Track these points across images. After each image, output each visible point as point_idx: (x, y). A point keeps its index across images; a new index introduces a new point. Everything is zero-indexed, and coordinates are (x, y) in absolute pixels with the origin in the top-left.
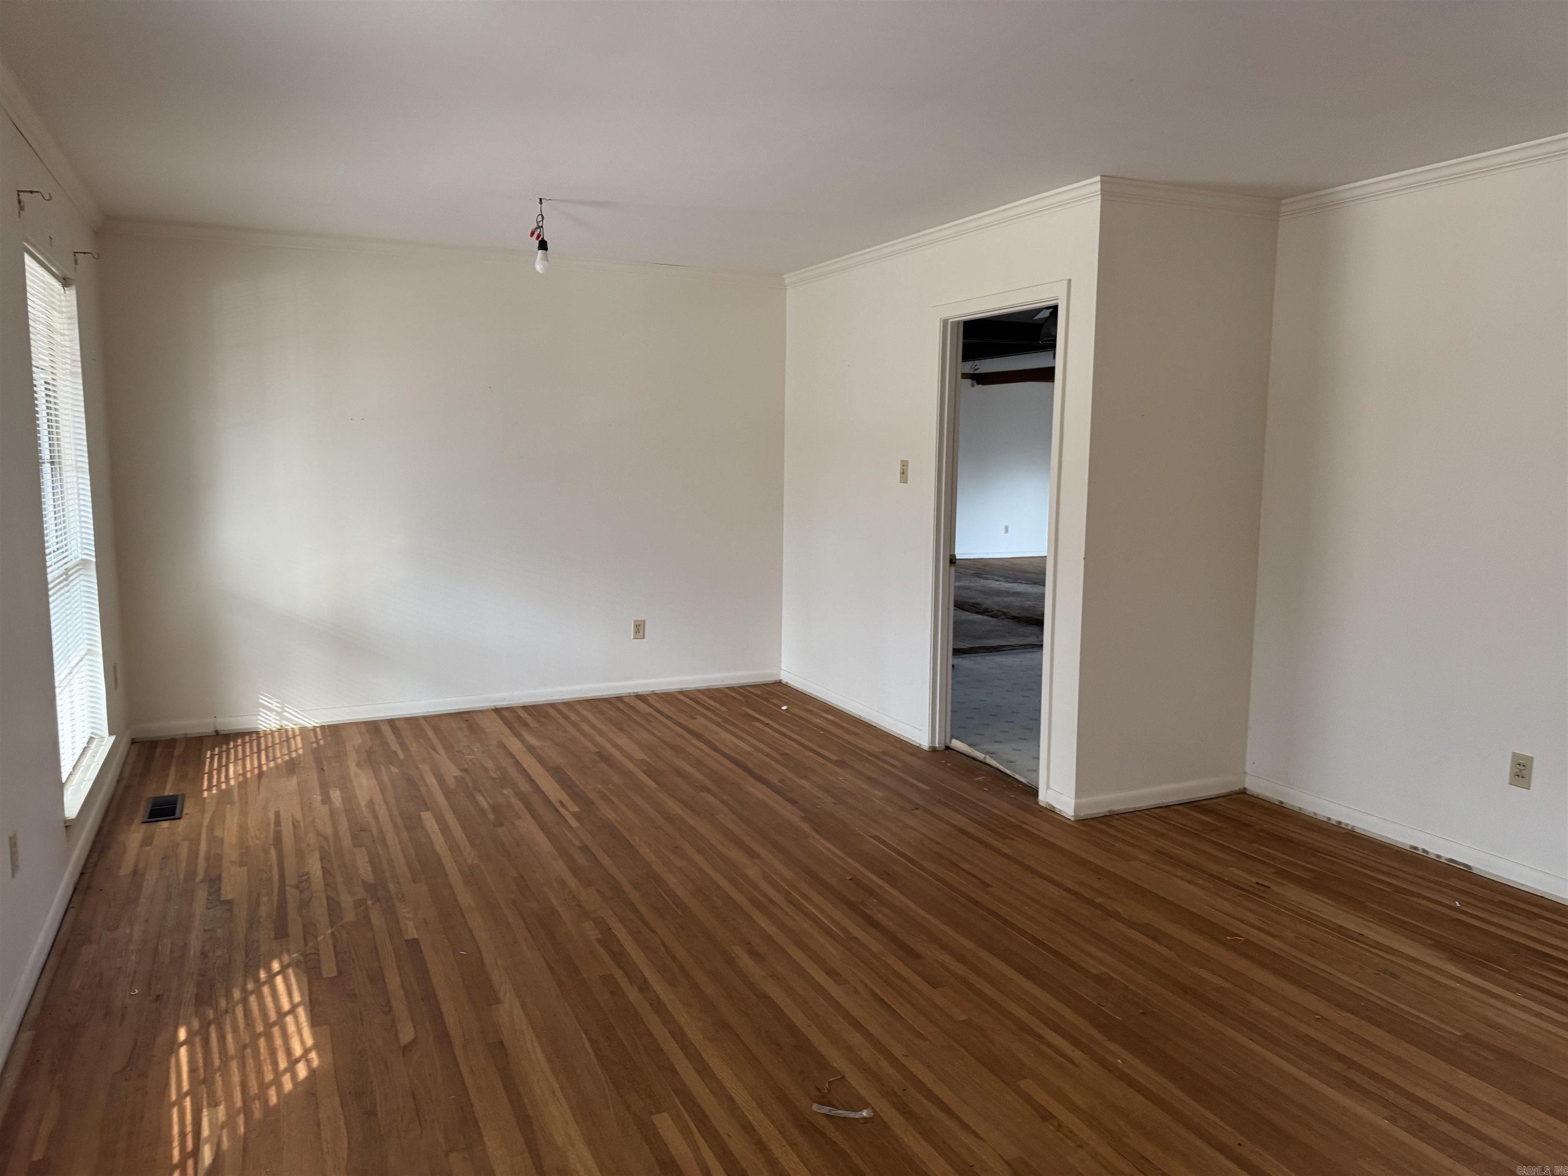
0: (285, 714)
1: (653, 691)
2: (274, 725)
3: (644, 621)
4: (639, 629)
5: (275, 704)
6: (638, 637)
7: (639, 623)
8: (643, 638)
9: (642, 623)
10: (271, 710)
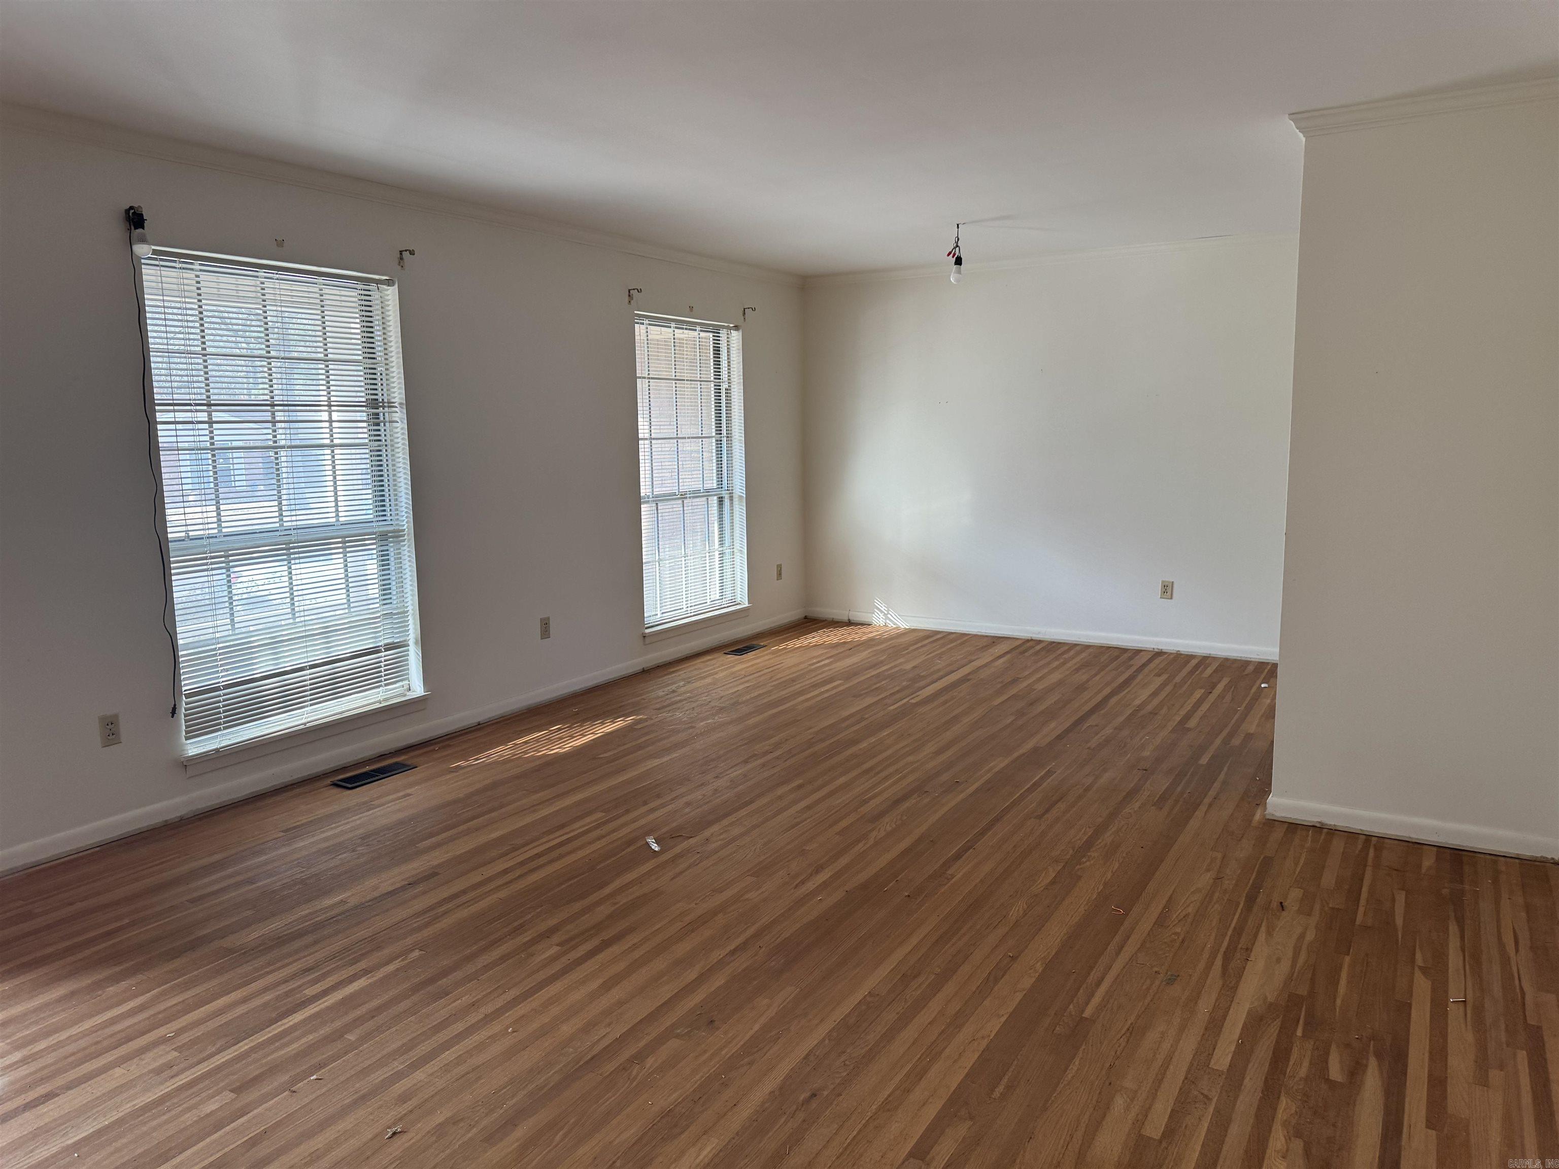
0: (889, 616)
1: (1179, 651)
2: (881, 622)
3: (1173, 582)
4: (1167, 590)
5: (884, 608)
6: (1165, 597)
7: (1167, 584)
8: (1171, 598)
9: (1171, 584)
10: (882, 612)
